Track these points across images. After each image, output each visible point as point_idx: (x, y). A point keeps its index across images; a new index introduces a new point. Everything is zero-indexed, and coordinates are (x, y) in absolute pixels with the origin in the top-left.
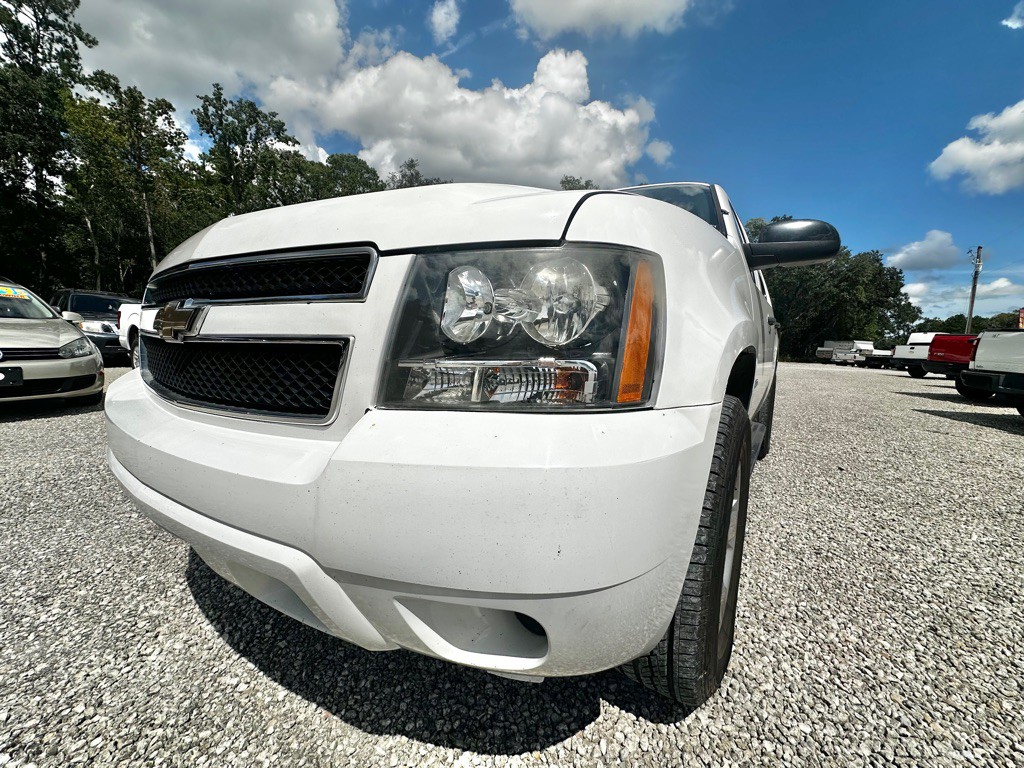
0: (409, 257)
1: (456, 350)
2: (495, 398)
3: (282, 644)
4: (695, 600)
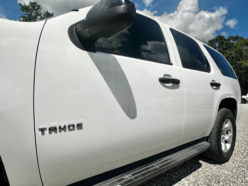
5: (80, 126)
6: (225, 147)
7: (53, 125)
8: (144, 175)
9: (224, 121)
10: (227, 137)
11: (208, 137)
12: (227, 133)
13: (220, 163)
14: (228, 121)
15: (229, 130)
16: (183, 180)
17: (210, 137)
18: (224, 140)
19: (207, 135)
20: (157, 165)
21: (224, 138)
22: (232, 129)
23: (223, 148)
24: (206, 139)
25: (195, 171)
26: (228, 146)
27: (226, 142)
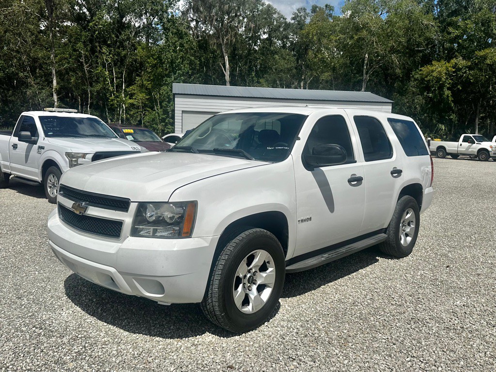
0: (137, 203)
1: (149, 223)
2: (156, 234)
3: (105, 314)
4: (216, 290)
5: (310, 219)
6: (405, 241)
7: (302, 218)
8: (336, 254)
9: (404, 211)
10: (408, 230)
11: (386, 229)
12: (409, 225)
13: (398, 258)
14: (410, 210)
15: (412, 222)
16: (360, 270)
17: (388, 230)
18: (404, 233)
19: (385, 226)
20: (343, 250)
21: (404, 231)
22: (414, 221)
23: (402, 242)
24: (384, 231)
25: (371, 264)
26: (409, 239)
27: (407, 235)
